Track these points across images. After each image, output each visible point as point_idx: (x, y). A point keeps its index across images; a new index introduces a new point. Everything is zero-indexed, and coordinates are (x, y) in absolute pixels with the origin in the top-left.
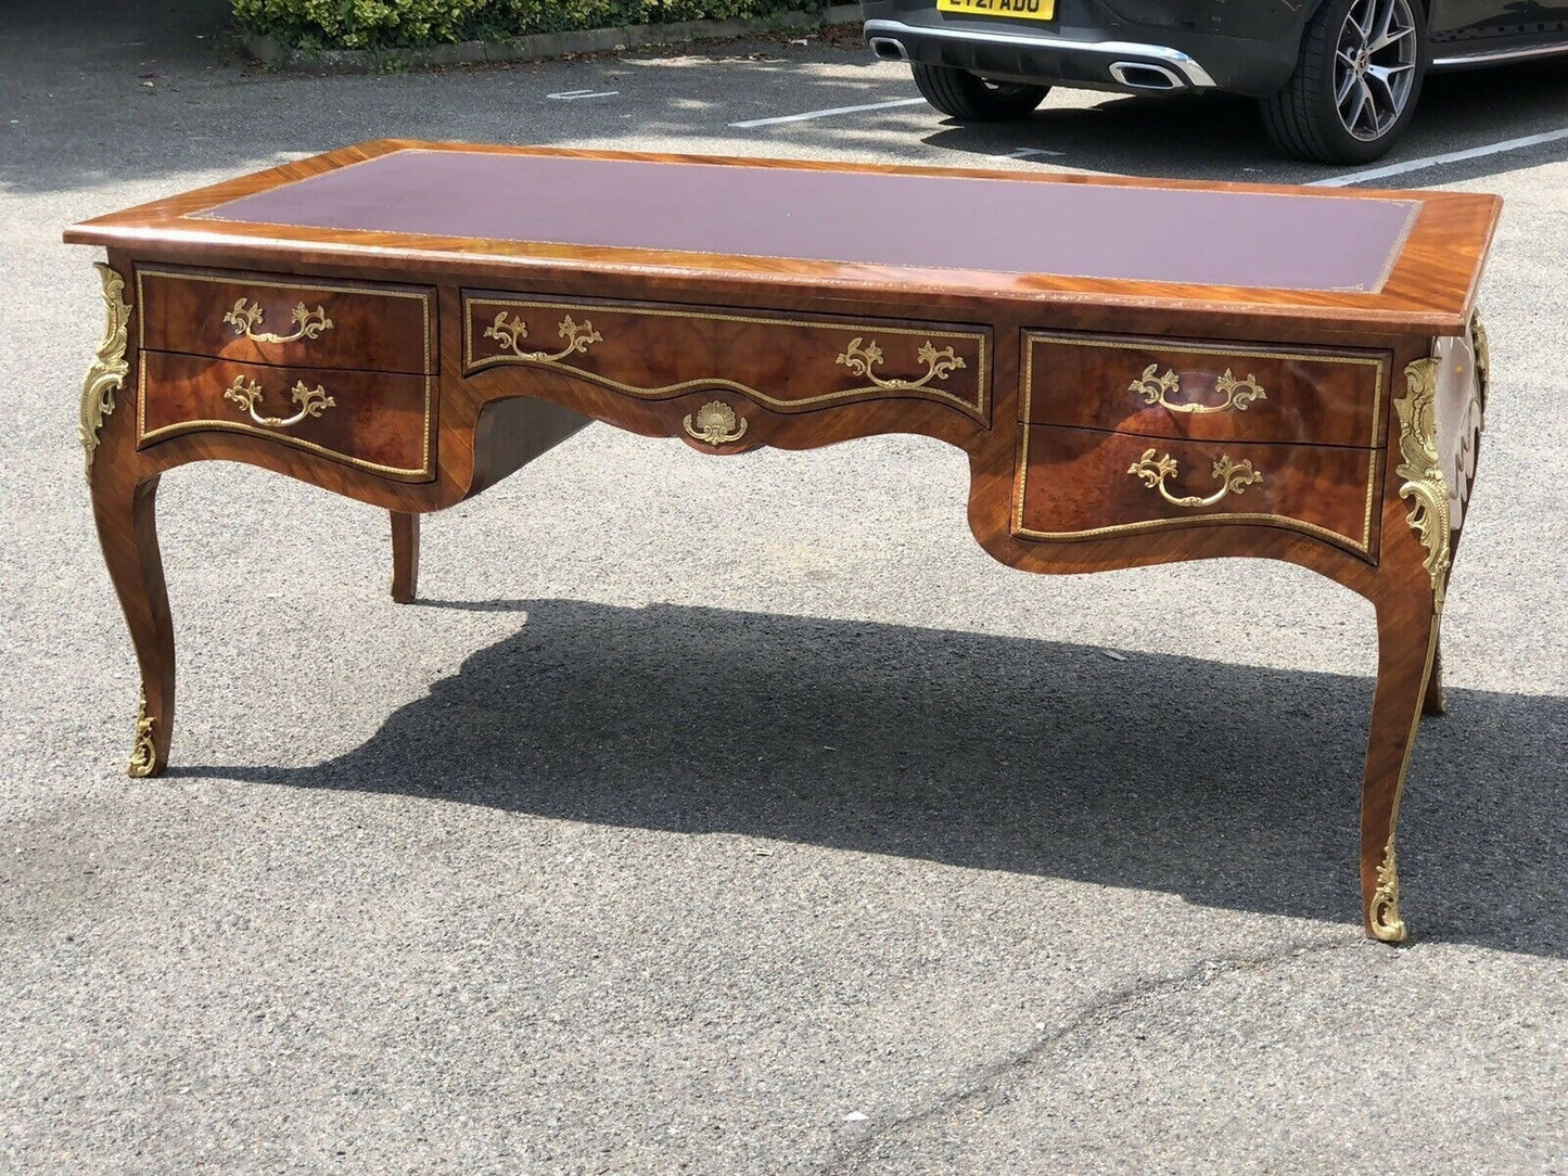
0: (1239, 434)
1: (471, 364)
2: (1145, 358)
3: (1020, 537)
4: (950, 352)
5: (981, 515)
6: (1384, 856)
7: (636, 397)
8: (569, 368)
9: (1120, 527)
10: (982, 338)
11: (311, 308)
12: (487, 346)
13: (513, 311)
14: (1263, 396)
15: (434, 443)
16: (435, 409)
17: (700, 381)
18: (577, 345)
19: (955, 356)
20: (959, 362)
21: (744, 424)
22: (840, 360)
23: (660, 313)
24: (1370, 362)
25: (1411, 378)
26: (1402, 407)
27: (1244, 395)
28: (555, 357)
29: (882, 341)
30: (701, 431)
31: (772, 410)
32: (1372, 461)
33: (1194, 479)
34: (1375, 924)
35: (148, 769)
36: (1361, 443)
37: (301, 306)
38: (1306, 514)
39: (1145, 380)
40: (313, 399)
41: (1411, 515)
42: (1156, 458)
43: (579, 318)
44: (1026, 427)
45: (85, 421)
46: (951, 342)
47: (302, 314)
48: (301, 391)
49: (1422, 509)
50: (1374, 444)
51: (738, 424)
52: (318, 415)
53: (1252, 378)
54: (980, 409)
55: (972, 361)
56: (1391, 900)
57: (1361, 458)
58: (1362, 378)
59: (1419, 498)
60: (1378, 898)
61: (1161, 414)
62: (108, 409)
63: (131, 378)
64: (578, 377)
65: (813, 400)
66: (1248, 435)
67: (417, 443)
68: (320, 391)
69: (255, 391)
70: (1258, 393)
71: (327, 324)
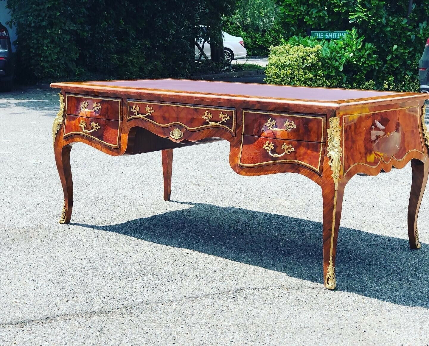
0: (288, 137)
1: (128, 118)
2: (269, 116)
3: (240, 166)
4: (226, 115)
5: (232, 159)
6: (329, 264)
7: (161, 127)
8: (148, 119)
9: (262, 163)
10: (233, 111)
11: (97, 104)
12: (132, 113)
13: (137, 104)
14: (295, 127)
15: (120, 138)
16: (121, 129)
17: (174, 123)
18: (149, 113)
19: (227, 116)
20: (228, 118)
21: (183, 134)
22: (203, 117)
23: (166, 105)
24: (321, 118)
25: (330, 123)
26: (329, 131)
27: (290, 127)
28: (144, 116)
29: (212, 112)
30: (173, 136)
31: (189, 130)
32: (321, 146)
33: (278, 150)
34: (326, 284)
35: (63, 222)
36: (319, 141)
37: (95, 103)
38: (305, 161)
39: (268, 123)
40: (96, 126)
41: (330, 161)
42: (269, 144)
43: (150, 106)
44: (243, 135)
45: (53, 131)
46: (226, 112)
47: (95, 105)
48: (93, 124)
49: (332, 160)
50: (322, 142)
51: (181, 134)
52: (97, 130)
53: (293, 122)
54: (233, 131)
55: (231, 117)
56: (331, 277)
57: (319, 145)
58: (319, 122)
59: (331, 157)
60: (327, 276)
61: (271, 131)
62: (58, 128)
63: (63, 121)
64: (149, 121)
65: (197, 128)
66: (291, 138)
67: (116, 138)
68: (97, 124)
69: (84, 124)
70: (294, 126)
71: (100, 107)
